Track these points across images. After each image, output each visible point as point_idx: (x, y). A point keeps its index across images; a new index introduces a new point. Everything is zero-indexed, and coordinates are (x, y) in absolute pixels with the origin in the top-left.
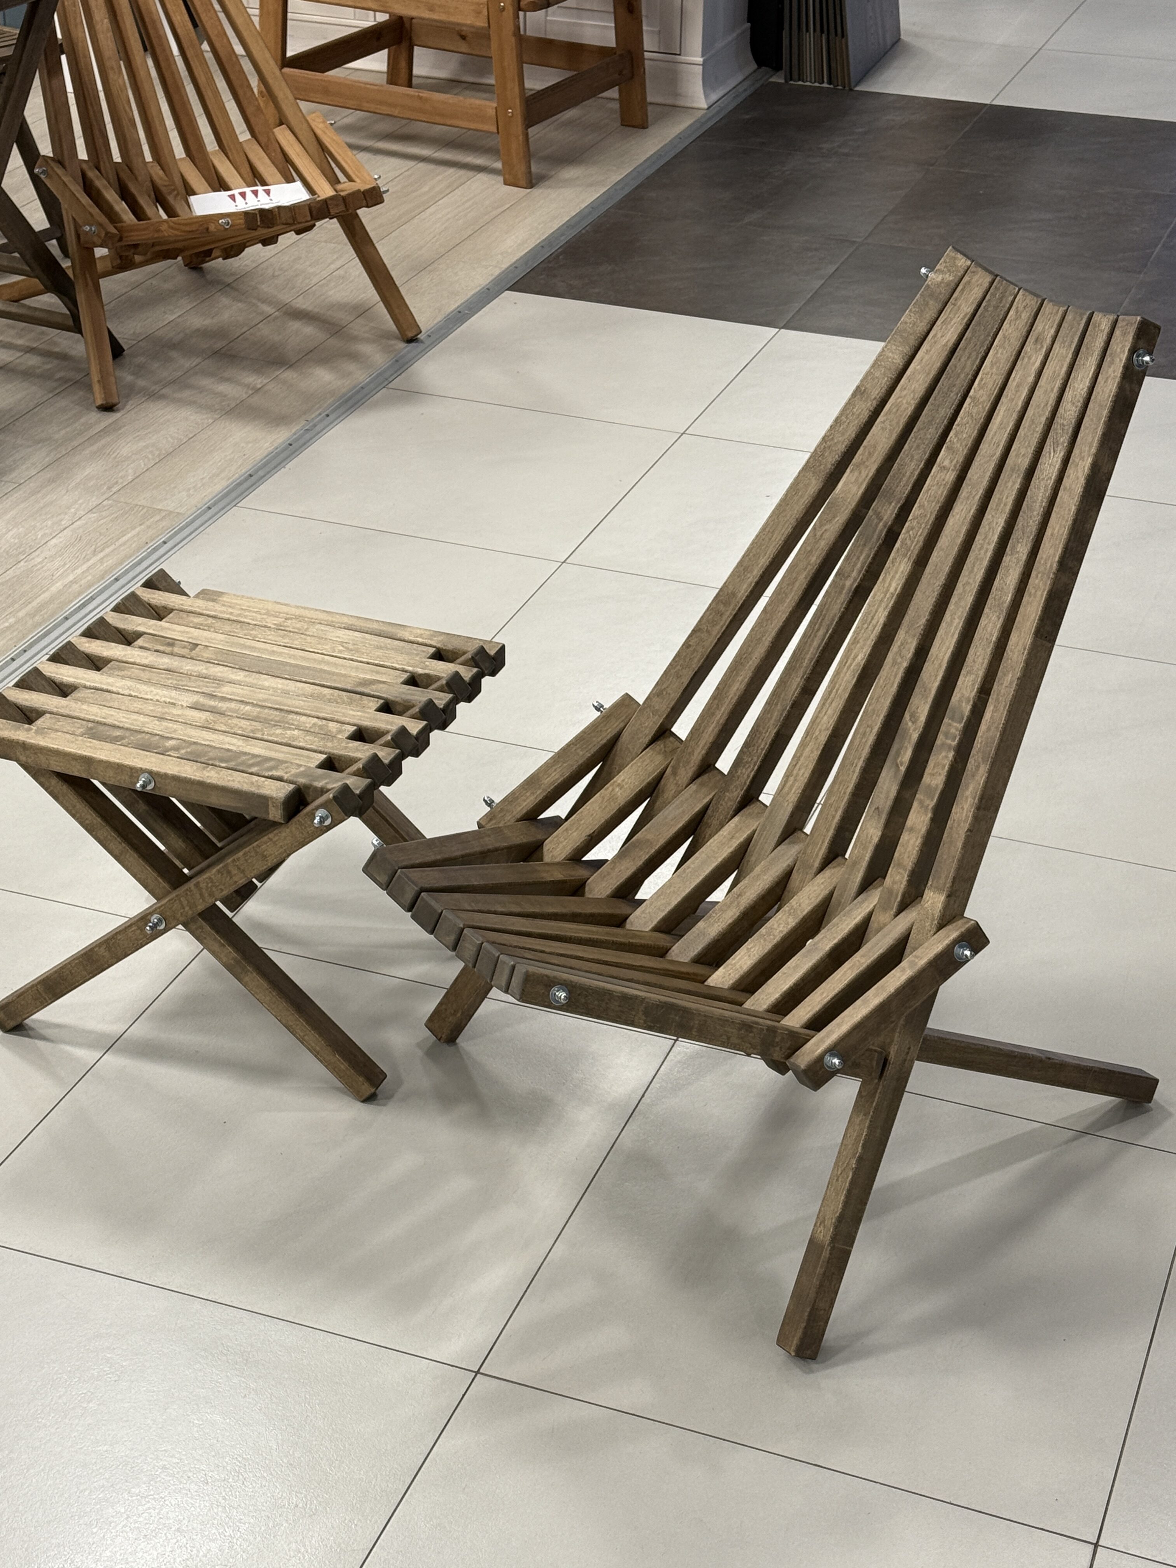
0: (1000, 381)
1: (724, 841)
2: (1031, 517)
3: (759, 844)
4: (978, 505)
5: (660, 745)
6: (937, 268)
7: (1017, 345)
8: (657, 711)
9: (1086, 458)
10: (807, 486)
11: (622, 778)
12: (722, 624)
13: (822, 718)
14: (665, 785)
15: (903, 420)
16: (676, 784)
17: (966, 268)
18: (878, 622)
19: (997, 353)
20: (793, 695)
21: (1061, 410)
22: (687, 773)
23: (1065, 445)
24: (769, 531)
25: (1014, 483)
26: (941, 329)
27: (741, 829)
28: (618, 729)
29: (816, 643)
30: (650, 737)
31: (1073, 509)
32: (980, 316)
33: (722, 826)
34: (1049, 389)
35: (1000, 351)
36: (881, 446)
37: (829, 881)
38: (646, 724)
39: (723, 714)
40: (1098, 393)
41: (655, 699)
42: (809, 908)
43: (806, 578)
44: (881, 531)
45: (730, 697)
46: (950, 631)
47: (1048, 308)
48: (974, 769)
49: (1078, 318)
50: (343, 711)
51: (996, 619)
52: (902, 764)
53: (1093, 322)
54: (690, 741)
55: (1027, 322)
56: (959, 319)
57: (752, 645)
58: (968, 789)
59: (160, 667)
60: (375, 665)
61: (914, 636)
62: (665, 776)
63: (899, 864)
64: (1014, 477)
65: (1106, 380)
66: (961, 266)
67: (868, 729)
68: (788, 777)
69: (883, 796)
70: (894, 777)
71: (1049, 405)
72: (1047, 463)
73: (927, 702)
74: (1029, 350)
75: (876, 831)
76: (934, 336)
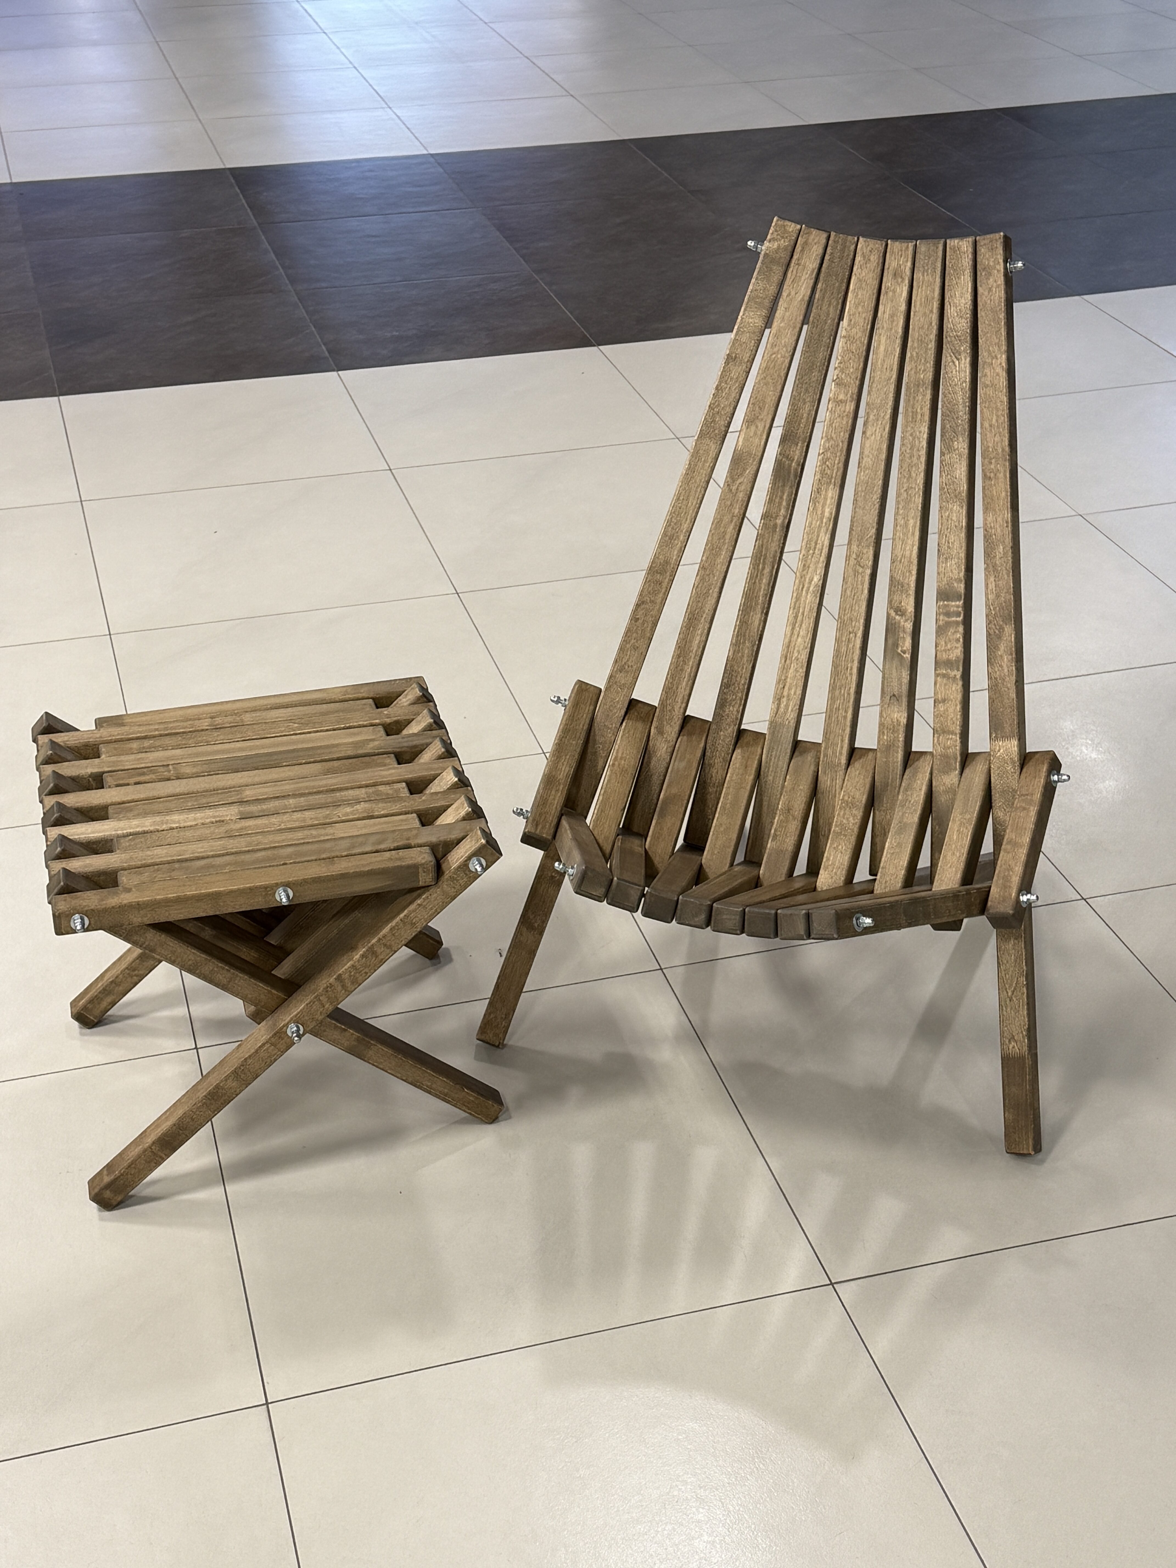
6: (768, 237)
7: (875, 285)
8: (624, 684)
10: (707, 451)
12: (663, 591)
15: (783, 372)
17: (797, 232)
19: (857, 293)
21: (948, 325)
22: (672, 732)
23: (967, 349)
26: (791, 289)
27: (747, 759)
30: (624, 710)
32: (828, 267)
33: (728, 762)
34: (928, 312)
35: (860, 293)
36: (769, 399)
37: (865, 770)
38: (617, 700)
39: (692, 667)
40: (985, 302)
41: (616, 677)
42: (864, 797)
44: (797, 469)
47: (895, 246)
48: (997, 632)
49: (932, 248)
50: (376, 774)
51: (958, 508)
52: (904, 652)
53: (950, 248)
54: (667, 699)
55: (878, 263)
56: (807, 276)
57: (701, 600)
58: (999, 649)
59: (163, 795)
60: (344, 728)
61: (868, 546)
62: (651, 738)
63: (944, 732)
64: (921, 390)
65: (990, 290)
66: (792, 231)
67: (851, 635)
68: (779, 700)
69: (895, 683)
70: (901, 665)
71: (934, 324)
72: (954, 370)
73: (909, 595)
74: (890, 285)
75: (900, 714)
76: (788, 295)
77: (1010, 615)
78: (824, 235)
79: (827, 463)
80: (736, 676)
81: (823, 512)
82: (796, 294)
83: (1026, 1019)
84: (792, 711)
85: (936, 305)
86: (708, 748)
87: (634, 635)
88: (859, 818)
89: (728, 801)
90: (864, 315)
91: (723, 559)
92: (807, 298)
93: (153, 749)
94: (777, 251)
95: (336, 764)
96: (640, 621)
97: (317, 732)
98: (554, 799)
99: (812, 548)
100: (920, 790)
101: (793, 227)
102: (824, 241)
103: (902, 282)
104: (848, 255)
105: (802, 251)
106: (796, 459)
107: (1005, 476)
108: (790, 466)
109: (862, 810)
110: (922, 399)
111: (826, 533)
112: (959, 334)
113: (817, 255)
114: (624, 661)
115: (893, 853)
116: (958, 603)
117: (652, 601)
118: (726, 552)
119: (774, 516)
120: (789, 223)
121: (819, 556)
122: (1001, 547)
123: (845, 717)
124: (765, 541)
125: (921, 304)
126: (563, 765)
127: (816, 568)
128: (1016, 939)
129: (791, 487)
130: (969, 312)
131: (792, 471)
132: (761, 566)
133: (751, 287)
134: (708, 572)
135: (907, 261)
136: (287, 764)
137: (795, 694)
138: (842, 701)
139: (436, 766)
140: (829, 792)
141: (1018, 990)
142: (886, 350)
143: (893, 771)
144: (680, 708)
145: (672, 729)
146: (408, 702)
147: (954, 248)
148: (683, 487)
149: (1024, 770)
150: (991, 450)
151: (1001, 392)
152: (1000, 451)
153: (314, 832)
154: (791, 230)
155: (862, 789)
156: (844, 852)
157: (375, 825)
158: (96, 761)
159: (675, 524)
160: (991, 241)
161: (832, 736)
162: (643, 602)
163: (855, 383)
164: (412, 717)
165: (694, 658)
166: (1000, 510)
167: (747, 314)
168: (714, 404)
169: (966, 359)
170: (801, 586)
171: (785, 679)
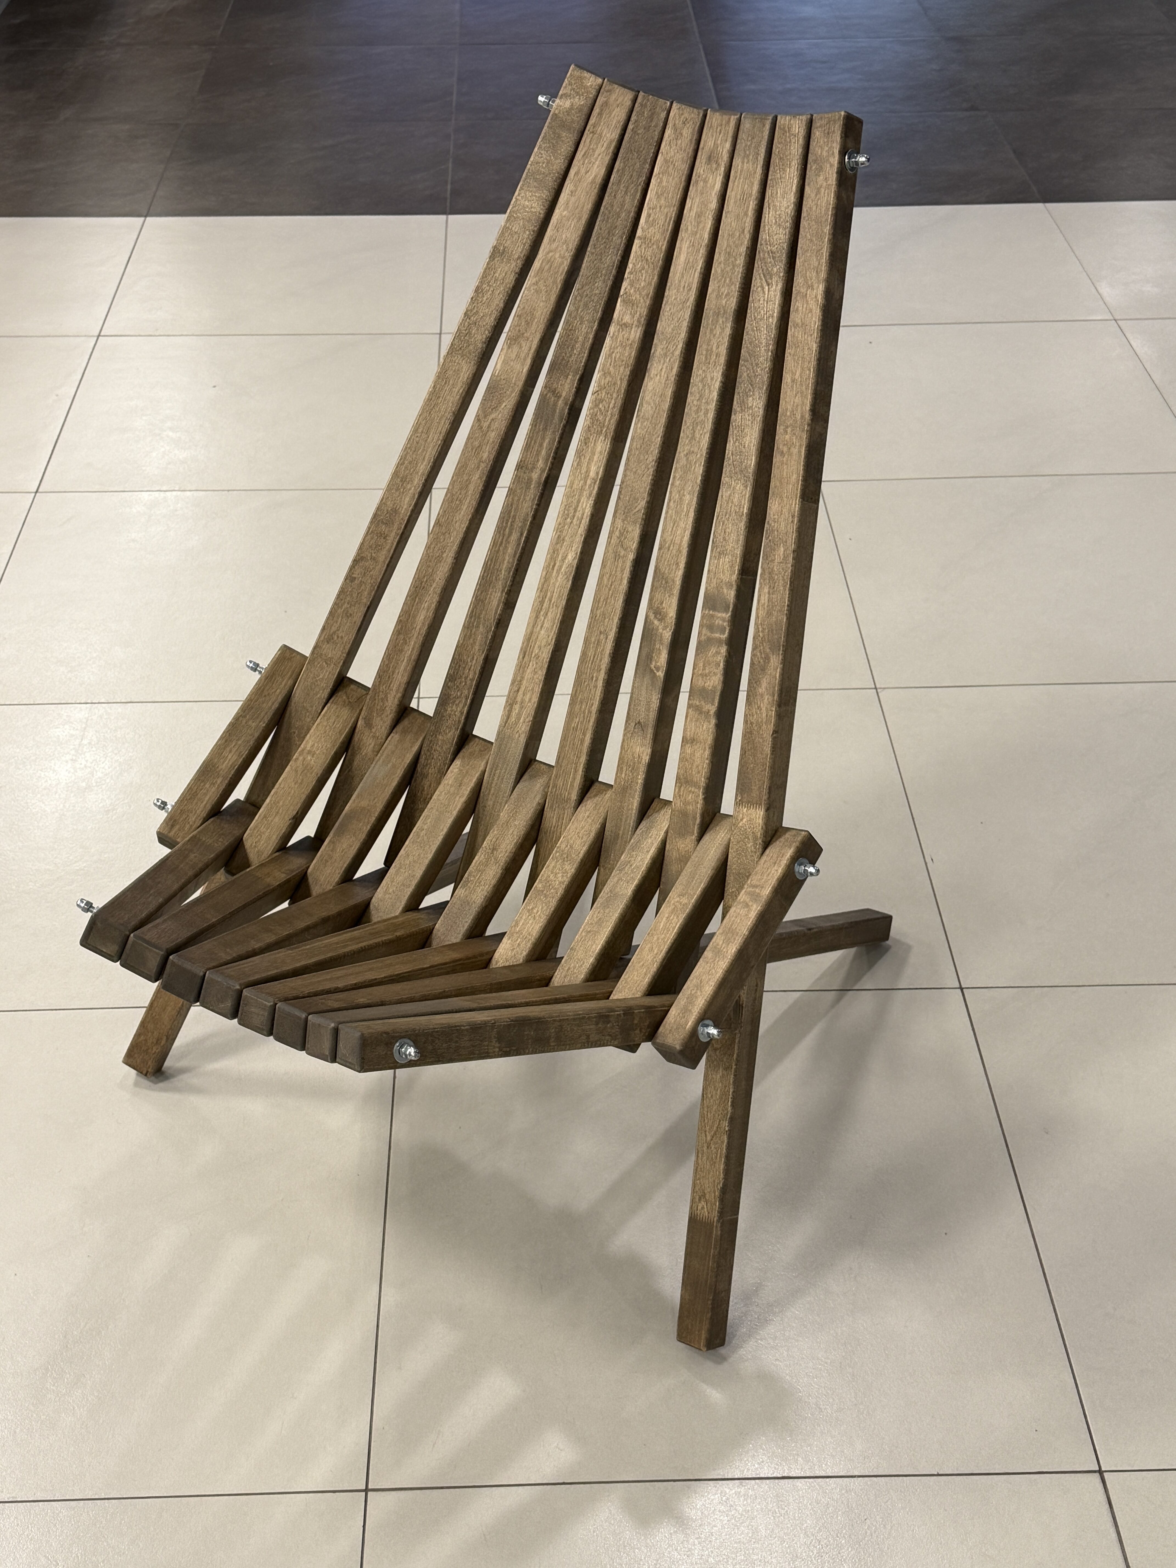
0: (673, 212)
1: (452, 791)
2: (757, 365)
3: (493, 785)
4: (680, 361)
5: (341, 696)
6: (561, 92)
7: (685, 167)
8: (331, 658)
9: (816, 286)
10: (457, 372)
11: (310, 743)
12: (387, 547)
13: (539, 633)
14: (360, 740)
15: (560, 278)
16: (374, 737)
17: (597, 87)
18: (583, 514)
19: (661, 181)
20: (496, 613)
21: (763, 236)
22: (384, 722)
23: (782, 275)
24: (422, 432)
25: (723, 329)
26: (583, 164)
27: (467, 772)
28: (287, 688)
29: (510, 550)
30: (329, 690)
31: (815, 347)
32: (629, 142)
33: (443, 773)
34: (742, 214)
35: (665, 179)
36: (539, 313)
37: (595, 812)
38: (321, 677)
39: (413, 649)
40: (811, 208)
41: (325, 646)
42: (585, 848)
43: (480, 478)
44: (563, 410)
45: (418, 627)
46: (683, 511)
47: (714, 118)
49: (758, 125)
51: (742, 487)
52: (658, 669)
53: (780, 127)
54: (382, 683)
55: (691, 140)
56: (603, 149)
58: (760, 685)
61: (635, 522)
62: (357, 730)
63: (687, 782)
64: (721, 322)
65: (818, 192)
66: (591, 86)
67: (602, 636)
68: (511, 705)
69: (642, 708)
70: (652, 685)
71: (746, 231)
72: (762, 299)
73: (673, 594)
74: (702, 171)
75: (643, 748)
76: (577, 174)
77: (779, 642)
78: (629, 96)
79: (601, 406)
80: (464, 668)
82: (587, 172)
83: (722, 1176)
84: (524, 722)
85: (752, 205)
86: (422, 753)
87: (348, 598)
89: (426, 827)
90: (666, 210)
91: (464, 516)
92: (599, 180)
94: (568, 112)
98: (205, 794)
100: (648, 852)
101: (592, 81)
102: (628, 103)
103: (716, 169)
104: (656, 126)
105: (600, 114)
106: (564, 394)
107: (800, 452)
108: (555, 404)
110: (720, 334)
111: (588, 499)
112: (774, 249)
113: (619, 122)
114: (334, 629)
115: (590, 932)
116: (724, 615)
117: (373, 559)
118: (468, 507)
119: (530, 466)
120: (586, 74)
121: (576, 527)
122: (782, 549)
123: (582, 741)
124: (516, 498)
125: (735, 202)
126: (230, 751)
127: (572, 542)
128: (726, 1069)
129: (554, 432)
130: (789, 219)
131: (558, 411)
132: (507, 530)
133: (532, 159)
135: (726, 140)
137: (530, 700)
138: (581, 719)
140: (554, 832)
141: (718, 1136)
142: (687, 262)
143: (626, 821)
144: (395, 697)
145: (382, 723)
147: (784, 128)
149: (767, 851)
150: (788, 414)
151: (811, 335)
152: (800, 420)
154: (589, 84)
155: (585, 838)
159: (410, 463)
160: (829, 122)
161: (565, 762)
162: (362, 559)
163: (645, 302)
166: (787, 497)
167: (523, 194)
168: (471, 311)
169: (777, 285)
170: (552, 564)
171: (521, 681)
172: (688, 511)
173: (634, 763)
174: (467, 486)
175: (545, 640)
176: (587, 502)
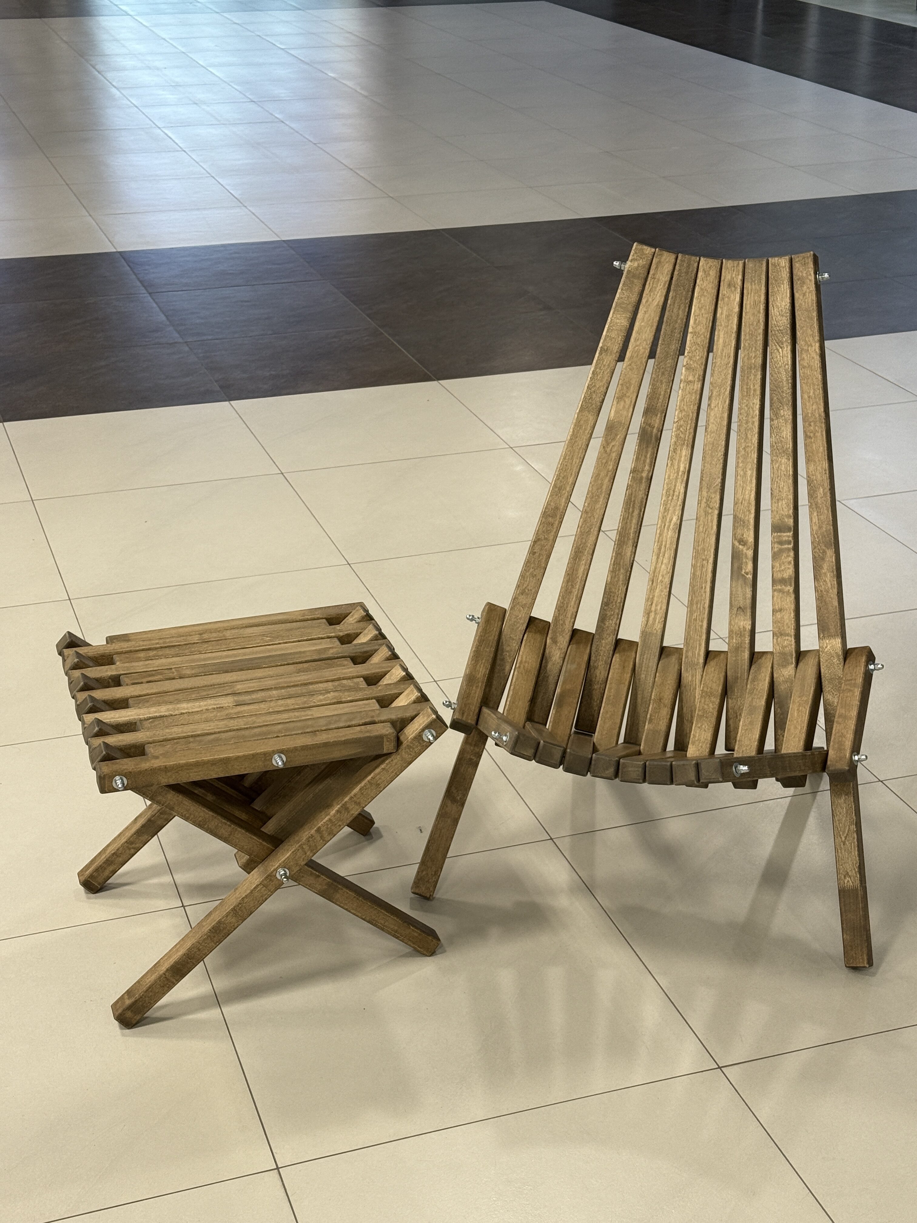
0: (710, 318)
5: (533, 628)
6: (629, 259)
7: (715, 292)
8: (525, 604)
10: (587, 422)
11: (524, 657)
12: (554, 531)
13: (661, 567)
14: (550, 652)
15: (645, 360)
16: (559, 649)
17: (652, 254)
19: (700, 299)
20: (630, 560)
21: (772, 322)
22: (565, 638)
23: (789, 341)
26: (650, 296)
27: (623, 665)
28: (498, 628)
29: (635, 521)
30: (525, 625)
32: (677, 280)
33: (608, 663)
34: (755, 314)
35: (702, 298)
36: (634, 381)
37: (718, 668)
38: (520, 616)
40: (801, 304)
41: (521, 597)
42: (720, 688)
43: (609, 481)
44: (657, 434)
46: (747, 480)
47: (728, 264)
48: (821, 555)
49: (758, 264)
50: (339, 671)
51: (786, 460)
52: (747, 574)
53: (772, 264)
54: (559, 616)
55: (716, 277)
56: (661, 287)
57: (584, 537)
58: (822, 568)
59: (171, 690)
60: (307, 640)
61: (715, 492)
62: (547, 647)
63: (781, 635)
64: (753, 372)
65: (804, 295)
66: (649, 253)
68: (648, 614)
69: (740, 598)
70: (745, 584)
71: (761, 321)
72: (778, 356)
73: (750, 529)
74: (725, 293)
75: (746, 622)
76: (647, 302)
77: (830, 541)
78: (673, 256)
79: (681, 429)
80: (614, 596)
81: (679, 468)
82: (653, 300)
83: (857, 858)
84: (659, 622)
85: (762, 307)
86: (593, 653)
87: (532, 565)
88: (717, 703)
89: (612, 694)
90: (706, 316)
91: (601, 505)
92: (661, 303)
93: (157, 658)
94: (637, 268)
95: (306, 665)
96: (537, 554)
97: (286, 643)
98: (475, 693)
99: (671, 495)
100: (765, 680)
101: (648, 250)
102: (673, 260)
103: (735, 290)
104: (692, 271)
105: (657, 268)
106: (656, 426)
107: (821, 435)
108: (652, 432)
109: (719, 698)
110: (754, 378)
111: (682, 483)
112: (781, 328)
113: (668, 271)
114: (525, 586)
115: (747, 729)
116: (788, 534)
117: (546, 539)
118: (604, 499)
119: (640, 470)
120: (645, 247)
121: (676, 501)
122: (822, 490)
123: (702, 626)
124: (634, 490)
125: (750, 307)
126: (480, 667)
127: (675, 510)
128: (846, 795)
129: (653, 448)
130: (788, 311)
131: (654, 436)
132: (631, 509)
133: (618, 295)
134: (589, 515)
135: (739, 274)
136: (266, 666)
137: (661, 609)
138: (698, 613)
139: (384, 665)
140: (690, 686)
141: (850, 835)
142: (724, 342)
143: (741, 667)
144: (570, 622)
145: (564, 640)
146: (356, 620)
147: (775, 264)
148: (569, 449)
149: (847, 661)
150: (810, 415)
152: (817, 416)
153: (296, 714)
154: (647, 252)
155: (718, 682)
156: (706, 730)
157: (344, 708)
158: (113, 666)
159: (563, 478)
160: (804, 258)
161: (691, 642)
162: (539, 540)
163: (701, 367)
164: (359, 631)
165: (580, 582)
166: (819, 461)
167: (615, 316)
168: (591, 385)
169: (787, 348)
170: (663, 525)
171: (652, 598)
172: (751, 480)
173: (741, 632)
174: (601, 487)
175: (665, 571)
176: (681, 485)
